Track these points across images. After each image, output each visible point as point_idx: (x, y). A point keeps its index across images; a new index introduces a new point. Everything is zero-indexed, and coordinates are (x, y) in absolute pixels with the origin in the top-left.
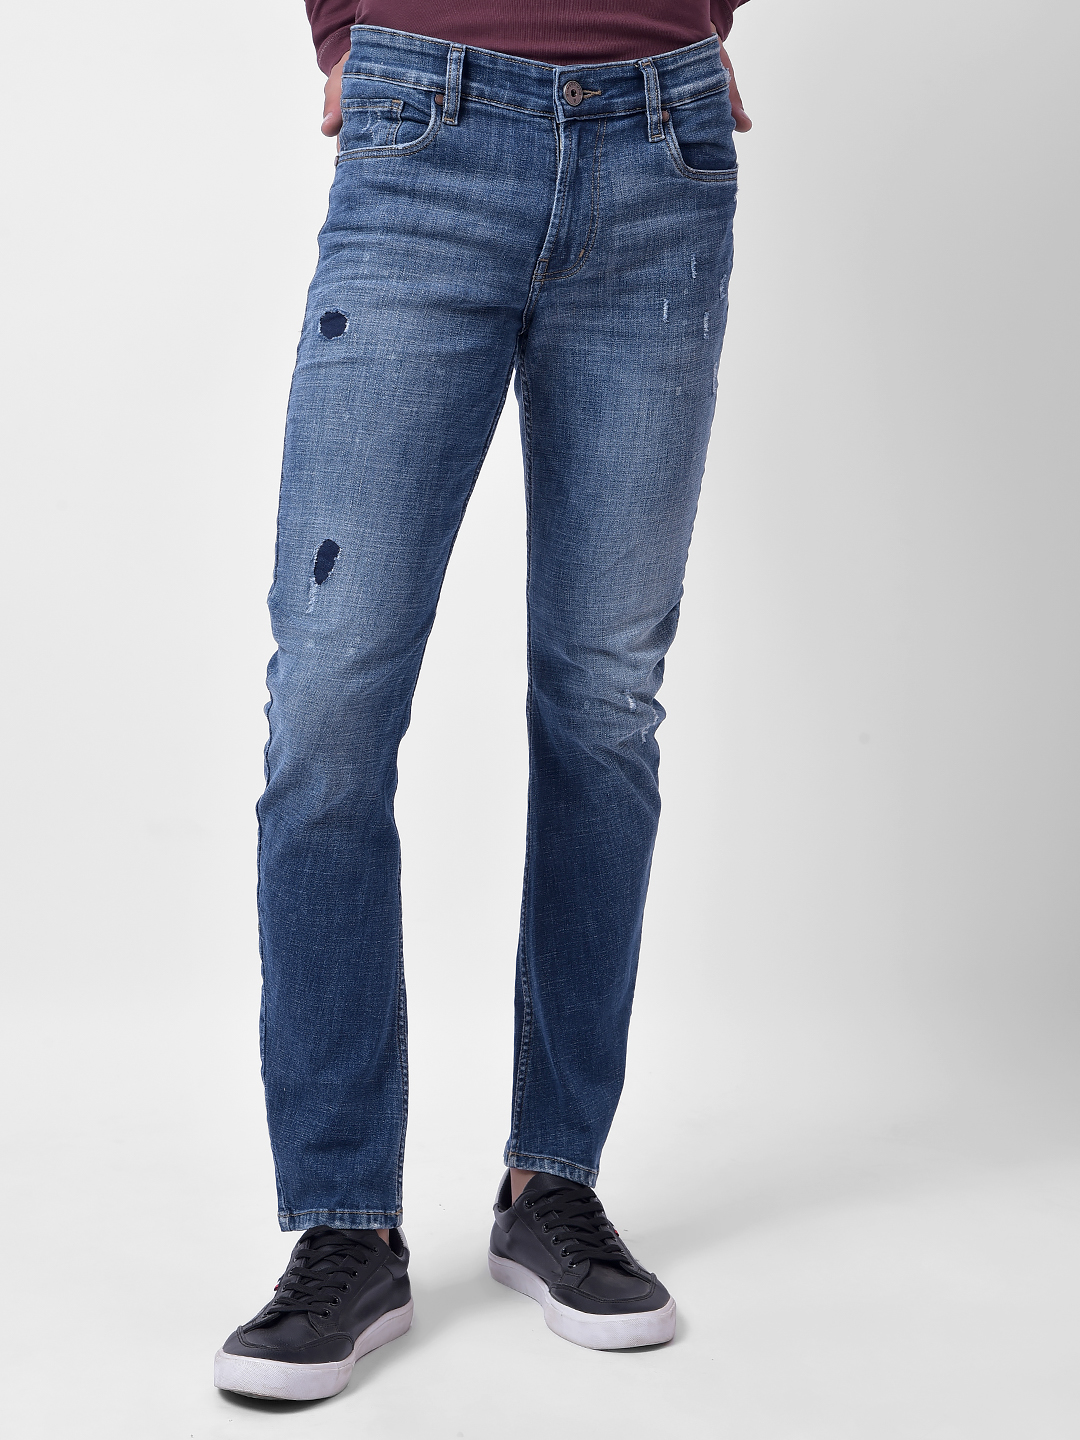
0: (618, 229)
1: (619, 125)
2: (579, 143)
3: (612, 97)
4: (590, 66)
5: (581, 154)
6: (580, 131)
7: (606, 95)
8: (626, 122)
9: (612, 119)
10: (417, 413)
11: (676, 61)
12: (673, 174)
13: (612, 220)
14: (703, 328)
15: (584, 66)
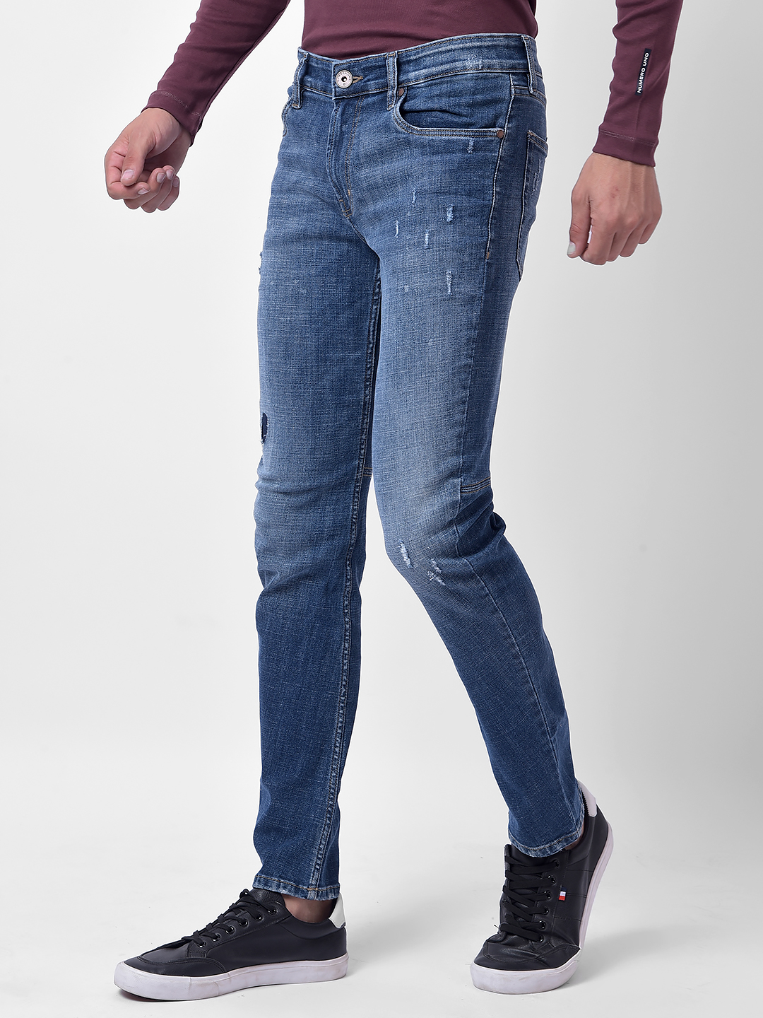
0: (364, 172)
1: (371, 100)
2: (343, 114)
3: (369, 80)
4: (356, 59)
5: (344, 122)
6: (345, 106)
7: (366, 79)
8: (375, 98)
9: (368, 96)
10: (290, 321)
11: (418, 53)
12: (397, 132)
13: (359, 166)
14: (424, 241)
15: (352, 59)
